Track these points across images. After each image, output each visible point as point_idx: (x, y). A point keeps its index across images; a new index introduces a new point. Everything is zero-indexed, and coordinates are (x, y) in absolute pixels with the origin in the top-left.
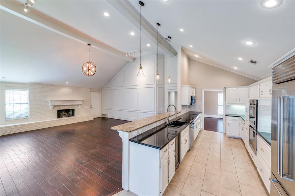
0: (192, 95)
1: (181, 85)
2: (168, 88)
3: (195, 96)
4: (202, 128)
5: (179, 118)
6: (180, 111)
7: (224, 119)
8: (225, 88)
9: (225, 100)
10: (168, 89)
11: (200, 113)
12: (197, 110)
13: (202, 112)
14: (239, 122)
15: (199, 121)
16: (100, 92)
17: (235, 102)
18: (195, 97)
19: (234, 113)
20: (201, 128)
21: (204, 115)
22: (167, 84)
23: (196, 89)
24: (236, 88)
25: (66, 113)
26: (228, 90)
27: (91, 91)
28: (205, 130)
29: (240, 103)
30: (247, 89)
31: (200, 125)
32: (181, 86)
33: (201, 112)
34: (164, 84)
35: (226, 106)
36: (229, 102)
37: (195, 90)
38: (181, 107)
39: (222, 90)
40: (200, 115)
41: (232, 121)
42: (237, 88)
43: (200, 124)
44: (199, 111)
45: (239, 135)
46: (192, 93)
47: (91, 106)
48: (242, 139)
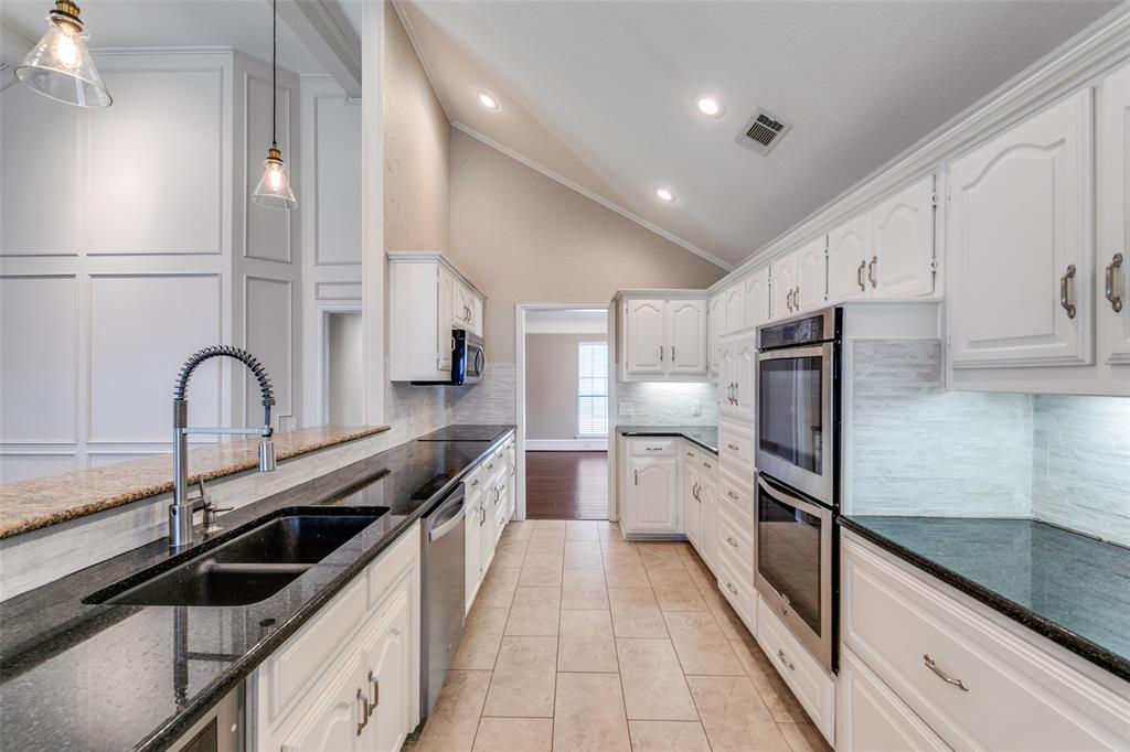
0: (462, 325)
1: (387, 246)
2: (324, 291)
3: (479, 333)
4: (515, 511)
5: (371, 471)
6: (381, 424)
7: (611, 455)
8: (617, 301)
9: (617, 361)
10: (321, 295)
11: (506, 429)
12: (491, 416)
13: (515, 426)
14: (677, 463)
15: (499, 476)
17: (657, 368)
18: (482, 341)
19: (651, 423)
20: (508, 510)
21: (526, 444)
22: (317, 263)
23: (484, 300)
24: (662, 301)
26: (631, 305)
28: (528, 517)
29: (678, 369)
30: (700, 304)
31: (508, 493)
32: (388, 259)
33: (512, 422)
34: (294, 262)
35: (622, 387)
36: (636, 368)
37: (478, 304)
38: (390, 393)
39: (606, 311)
40: (507, 440)
41: (648, 461)
42: (666, 297)
43: (502, 494)
44: (500, 423)
45: (678, 523)
46: (462, 313)
48: (687, 542)
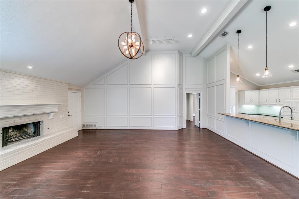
2: (187, 90)
16: (80, 90)
17: (250, 103)
22: (185, 85)
24: (251, 92)
25: (16, 133)
26: (245, 93)
27: (69, 89)
34: (182, 85)
47: (69, 114)
